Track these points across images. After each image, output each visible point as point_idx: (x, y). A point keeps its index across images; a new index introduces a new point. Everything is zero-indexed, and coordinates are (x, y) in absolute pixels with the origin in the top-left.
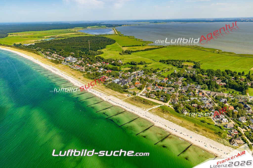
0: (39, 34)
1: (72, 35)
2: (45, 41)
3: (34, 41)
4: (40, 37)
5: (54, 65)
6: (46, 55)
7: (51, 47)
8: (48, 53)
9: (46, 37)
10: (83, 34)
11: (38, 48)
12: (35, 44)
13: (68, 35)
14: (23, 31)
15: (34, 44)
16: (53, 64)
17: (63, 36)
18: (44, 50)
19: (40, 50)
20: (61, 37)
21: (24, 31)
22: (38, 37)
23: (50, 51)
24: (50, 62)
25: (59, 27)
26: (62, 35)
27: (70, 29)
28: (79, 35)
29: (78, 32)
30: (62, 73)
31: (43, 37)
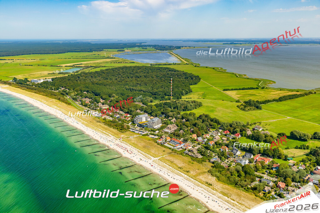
0: (49, 59)
1: (107, 62)
2: (67, 73)
3: (46, 73)
4: (55, 66)
5: (117, 135)
6: (86, 106)
7: (87, 87)
8: (87, 101)
9: (64, 65)
10: (125, 61)
11: (62, 89)
12: (53, 79)
13: (101, 63)
14: (21, 54)
15: (51, 80)
16: (113, 132)
17: (94, 65)
18: (76, 93)
19: (67, 94)
20: (92, 67)
21: (23, 55)
22: (52, 66)
23: (88, 96)
24: (103, 125)
25: (78, 48)
26: (90, 63)
27: (96, 53)
28: (120, 63)
29: (114, 57)
30: (150, 161)
31: (60, 66)
